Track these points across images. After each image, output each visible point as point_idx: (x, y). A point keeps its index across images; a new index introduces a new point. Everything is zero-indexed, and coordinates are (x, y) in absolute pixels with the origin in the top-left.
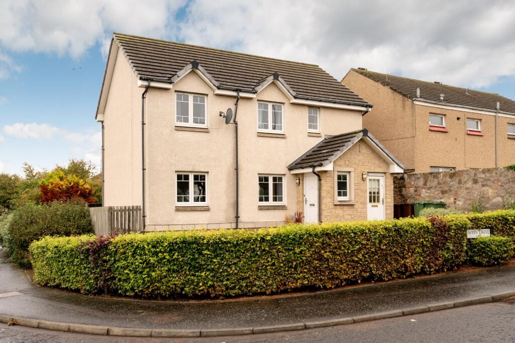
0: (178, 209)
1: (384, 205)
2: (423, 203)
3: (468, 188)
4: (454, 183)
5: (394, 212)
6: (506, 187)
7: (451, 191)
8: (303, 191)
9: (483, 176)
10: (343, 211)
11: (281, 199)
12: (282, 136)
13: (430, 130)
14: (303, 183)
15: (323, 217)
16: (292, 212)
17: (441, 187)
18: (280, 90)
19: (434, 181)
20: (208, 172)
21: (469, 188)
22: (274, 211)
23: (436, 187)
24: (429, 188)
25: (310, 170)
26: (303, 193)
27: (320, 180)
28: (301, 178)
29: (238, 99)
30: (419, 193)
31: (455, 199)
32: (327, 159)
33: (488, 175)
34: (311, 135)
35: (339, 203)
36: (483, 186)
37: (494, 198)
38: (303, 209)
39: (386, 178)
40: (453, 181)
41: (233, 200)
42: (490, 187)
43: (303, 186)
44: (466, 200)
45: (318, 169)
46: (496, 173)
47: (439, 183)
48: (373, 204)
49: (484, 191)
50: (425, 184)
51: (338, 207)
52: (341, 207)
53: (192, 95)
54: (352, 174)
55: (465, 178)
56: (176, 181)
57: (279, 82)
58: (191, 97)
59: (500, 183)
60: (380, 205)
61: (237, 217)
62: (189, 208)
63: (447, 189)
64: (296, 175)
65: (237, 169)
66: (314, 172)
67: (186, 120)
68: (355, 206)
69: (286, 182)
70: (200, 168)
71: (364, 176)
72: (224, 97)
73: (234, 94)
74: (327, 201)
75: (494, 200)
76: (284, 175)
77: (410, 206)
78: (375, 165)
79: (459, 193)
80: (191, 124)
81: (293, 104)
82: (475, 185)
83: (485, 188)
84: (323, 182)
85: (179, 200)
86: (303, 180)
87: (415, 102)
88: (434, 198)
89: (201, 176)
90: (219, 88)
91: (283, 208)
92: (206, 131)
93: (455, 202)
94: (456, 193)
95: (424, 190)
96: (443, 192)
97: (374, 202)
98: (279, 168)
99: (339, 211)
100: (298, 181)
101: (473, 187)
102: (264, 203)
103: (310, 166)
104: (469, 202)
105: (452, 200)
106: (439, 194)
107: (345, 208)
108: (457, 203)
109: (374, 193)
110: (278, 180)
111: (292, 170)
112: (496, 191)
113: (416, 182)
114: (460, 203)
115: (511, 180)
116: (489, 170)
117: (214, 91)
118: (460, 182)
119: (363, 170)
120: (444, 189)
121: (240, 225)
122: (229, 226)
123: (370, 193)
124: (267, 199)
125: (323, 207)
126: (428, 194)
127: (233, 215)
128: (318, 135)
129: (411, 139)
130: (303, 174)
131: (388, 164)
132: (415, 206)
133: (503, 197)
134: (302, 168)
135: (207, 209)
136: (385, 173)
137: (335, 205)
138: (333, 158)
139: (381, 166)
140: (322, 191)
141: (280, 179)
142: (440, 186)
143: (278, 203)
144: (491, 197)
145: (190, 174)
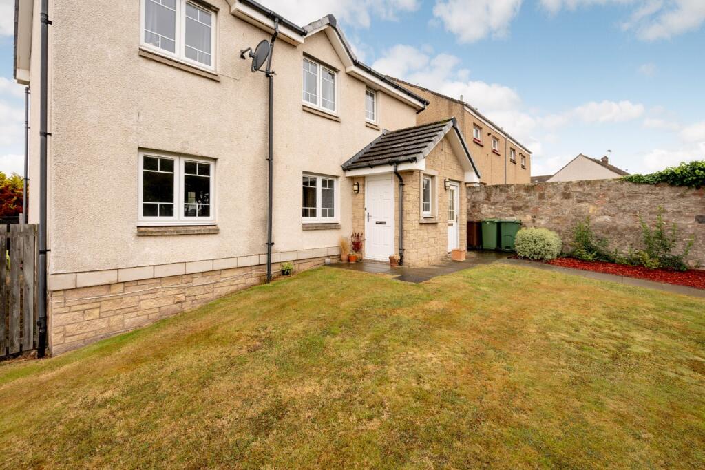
0: (143, 232)
1: (458, 222)
2: (497, 221)
3: (554, 204)
4: (533, 198)
5: (467, 232)
6: (619, 203)
7: (527, 207)
8: (364, 202)
9: (580, 189)
10: (428, 233)
11: (331, 214)
12: (336, 119)
13: (474, 142)
14: (364, 191)
15: (405, 242)
16: (347, 233)
17: (512, 203)
18: (333, 47)
19: (501, 196)
20: (215, 160)
21: (557, 204)
22: (324, 231)
23: (504, 202)
24: (493, 204)
25: (390, 169)
26: (364, 206)
27: (402, 185)
28: (361, 183)
29: (273, 36)
30: (478, 209)
31: (535, 217)
32: (420, 152)
33: (587, 188)
34: (370, 126)
35: (424, 221)
36: (580, 201)
37: (598, 216)
38: (364, 229)
39: (461, 190)
40: (530, 195)
41: (263, 214)
42: (592, 203)
43: (364, 194)
44: (551, 219)
45: (402, 168)
46: (601, 186)
47: (508, 198)
48: (449, 222)
49: (581, 208)
50: (488, 198)
51: (423, 226)
52: (426, 226)
54: (437, 179)
55: (549, 191)
56: (141, 170)
57: (334, 31)
58: (181, 4)
60: (455, 223)
61: (270, 244)
62: (172, 229)
63: (521, 205)
64: (352, 178)
65: (270, 160)
66: (397, 173)
67: (169, 46)
68: (439, 225)
69: (339, 186)
70: (200, 148)
71: (448, 184)
73: (269, 23)
74: (412, 220)
75: (598, 220)
76: (337, 177)
77: (475, 225)
78: (452, 172)
79: (539, 209)
80: (179, 56)
81: (350, 75)
82: (566, 200)
83: (582, 205)
84: (406, 188)
85: (149, 211)
86: (364, 186)
87: (465, 107)
88: (501, 215)
89: (200, 165)
90: (241, 0)
91: (335, 226)
92: (212, 77)
93: (534, 221)
94: (536, 210)
95: (485, 206)
96: (515, 209)
97: (450, 219)
98: (332, 166)
99: (424, 233)
100: (356, 188)
101: (562, 203)
102: (309, 220)
103: (390, 163)
104: (556, 221)
105: (529, 218)
106: (509, 210)
107: (430, 227)
108: (538, 221)
110: (328, 183)
111: (349, 169)
112: (602, 208)
113: (473, 196)
114: (543, 222)
115: (626, 195)
116: (588, 183)
117: (230, 7)
118: (541, 197)
119: (445, 175)
120: (517, 205)
121: (275, 258)
124: (314, 214)
125: (406, 227)
126: (492, 211)
127: (262, 241)
130: (364, 177)
131: (463, 170)
132: (483, 225)
133: (614, 215)
134: (371, 166)
135: (213, 231)
136: (460, 182)
137: (421, 224)
139: (458, 172)
140: (405, 203)
141: (331, 183)
142: (511, 201)
143: (327, 220)
144: (592, 216)
145: (175, 158)
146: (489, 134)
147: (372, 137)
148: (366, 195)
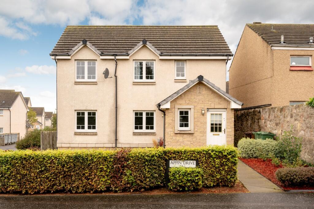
0: (76, 134)
1: (226, 133)
4: (282, 117)
6: (307, 121)
7: (280, 123)
10: (183, 138)
11: (152, 128)
13: (290, 70)
17: (276, 120)
18: (151, 51)
19: (273, 115)
20: (96, 110)
22: (146, 136)
24: (271, 121)
29: (116, 61)
31: (282, 131)
36: (295, 120)
37: (300, 131)
39: (227, 113)
40: (281, 115)
41: (114, 128)
42: (299, 121)
47: (275, 117)
48: (214, 133)
49: (295, 125)
50: (269, 117)
51: (179, 135)
52: (181, 135)
53: (87, 61)
55: (287, 112)
56: (76, 116)
57: (147, 45)
58: (86, 63)
59: (303, 118)
60: (222, 134)
61: (116, 140)
62: (83, 133)
63: (278, 122)
65: (116, 108)
67: (83, 78)
68: (195, 135)
69: (156, 115)
70: (91, 108)
71: (203, 112)
72: (108, 60)
73: (113, 57)
75: (300, 133)
76: (155, 111)
78: (214, 103)
79: (284, 125)
80: (86, 80)
81: (161, 60)
82: (291, 119)
83: (296, 122)
84: (166, 116)
85: (78, 128)
87: (272, 48)
89: (93, 113)
90: (101, 55)
91: (153, 134)
92: (95, 83)
94: (282, 126)
95: (268, 122)
97: (216, 131)
98: (151, 106)
99: (179, 138)
100: (163, 115)
101: (290, 121)
102: (139, 131)
106: (275, 125)
107: (185, 136)
109: (216, 124)
110: (150, 114)
112: (302, 125)
113: (265, 115)
119: (203, 107)
121: (118, 145)
122: (110, 145)
123: (212, 124)
124: (141, 128)
126: (270, 126)
127: (113, 139)
128: (183, 81)
131: (228, 101)
133: (305, 130)
135: (95, 134)
137: (176, 133)
139: (221, 103)
141: (152, 114)
145: (85, 112)
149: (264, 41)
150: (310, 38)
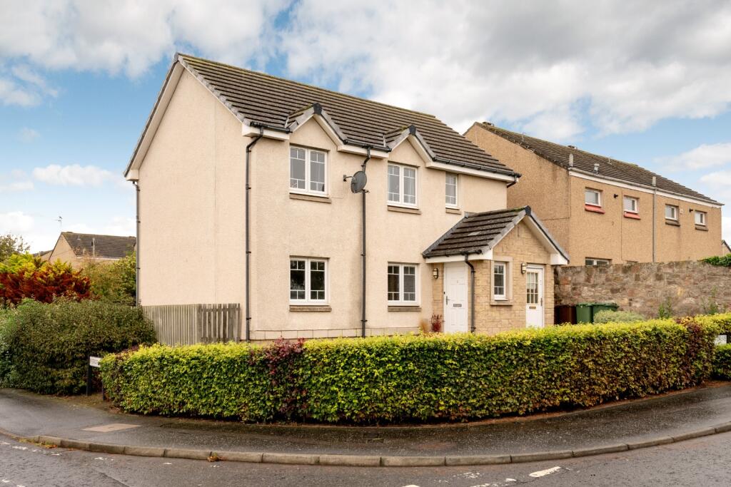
0: (293, 309)
1: (543, 305)
2: (589, 304)
3: (648, 286)
4: (629, 280)
5: (555, 316)
6: (701, 284)
7: (624, 289)
8: (443, 287)
9: (669, 271)
10: (500, 314)
11: (413, 298)
12: (415, 212)
13: (586, 210)
14: (443, 276)
15: (477, 321)
16: (427, 315)
17: (611, 285)
18: (414, 148)
19: (600, 277)
20: (328, 259)
21: (651, 286)
22: (406, 313)
23: (604, 284)
24: (594, 286)
25: (462, 258)
26: (443, 290)
27: (473, 272)
28: (440, 269)
29: (367, 158)
30: (578, 292)
31: (631, 300)
32: (486, 245)
33: (676, 270)
34: (449, 211)
35: (496, 303)
36: (670, 283)
37: (684, 298)
38: (443, 311)
39: (546, 272)
40: (627, 277)
41: (358, 297)
42: (679, 284)
43: (443, 279)
44: (646, 301)
45: (472, 258)
46: (687, 268)
47: (608, 280)
48: (531, 305)
49: (670, 290)
50: (588, 280)
51: (495, 308)
52: (498, 308)
53: (310, 151)
54: (511, 265)
55: (644, 272)
56: (290, 269)
57: (415, 138)
58: (308, 153)
59: (692, 281)
60: (538, 306)
61: (364, 321)
62: (304, 307)
63: (619, 287)
64: (432, 265)
65: (364, 255)
66: (467, 262)
67: (302, 185)
68: (514, 308)
69: (420, 273)
70: (321, 252)
71: (524, 268)
72: (349, 155)
73: (363, 151)
74: (482, 302)
75: (684, 302)
76: (418, 264)
77: (570, 309)
78: (534, 254)
79: (636, 292)
80: (307, 190)
81: (430, 169)
82: (658, 282)
83: (672, 287)
84: (476, 274)
85: (293, 296)
86: (443, 272)
87: (570, 172)
88: (601, 299)
89: (319, 263)
90: (345, 143)
91: (416, 309)
92: (326, 201)
93: (630, 304)
94: (632, 293)
95: (586, 288)
96: (614, 291)
97: (532, 302)
98: (414, 256)
99: (495, 314)
100: (435, 273)
101: (655, 284)
102: (393, 303)
103: (462, 254)
104: (649, 304)
105: (626, 301)
106: (608, 292)
107: (503, 309)
108: (633, 305)
109: (532, 291)
110: (410, 270)
111: (429, 257)
112: (688, 290)
113: (574, 277)
114: (638, 305)
115: (707, 276)
116: (677, 264)
117: (337, 146)
118: (637, 278)
119: (522, 260)
120: (615, 287)
121: (368, 333)
122: (353, 333)
123: (528, 291)
124: (396, 297)
125: (477, 308)
126: (592, 294)
127: (358, 319)
128: (455, 212)
129: (564, 221)
130: (443, 264)
131: (548, 252)
132: (577, 308)
133: (697, 297)
134: (447, 256)
135: (327, 310)
136: (545, 265)
137: (492, 306)
138: (493, 243)
139: (541, 254)
140: (476, 287)
141: (412, 270)
142: (609, 283)
143: (409, 303)
144: (680, 298)
145: (306, 260)
146: (615, 196)
147: (453, 221)
148: (445, 280)
149: (542, 159)
150: (595, 165)
